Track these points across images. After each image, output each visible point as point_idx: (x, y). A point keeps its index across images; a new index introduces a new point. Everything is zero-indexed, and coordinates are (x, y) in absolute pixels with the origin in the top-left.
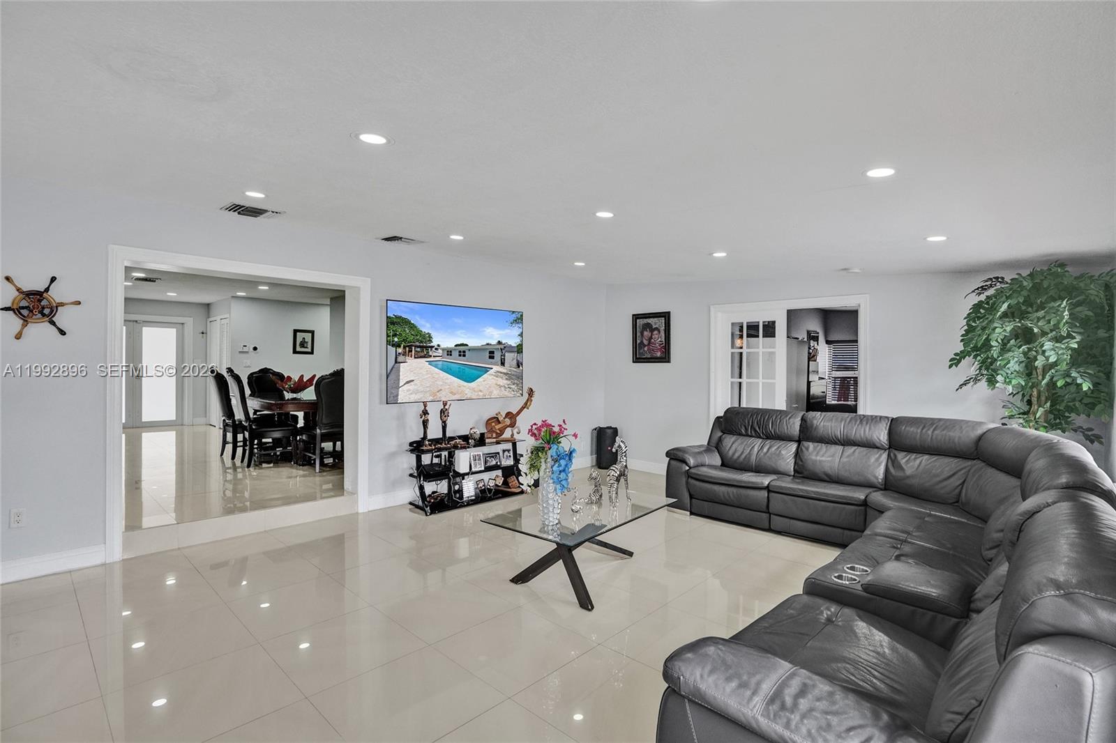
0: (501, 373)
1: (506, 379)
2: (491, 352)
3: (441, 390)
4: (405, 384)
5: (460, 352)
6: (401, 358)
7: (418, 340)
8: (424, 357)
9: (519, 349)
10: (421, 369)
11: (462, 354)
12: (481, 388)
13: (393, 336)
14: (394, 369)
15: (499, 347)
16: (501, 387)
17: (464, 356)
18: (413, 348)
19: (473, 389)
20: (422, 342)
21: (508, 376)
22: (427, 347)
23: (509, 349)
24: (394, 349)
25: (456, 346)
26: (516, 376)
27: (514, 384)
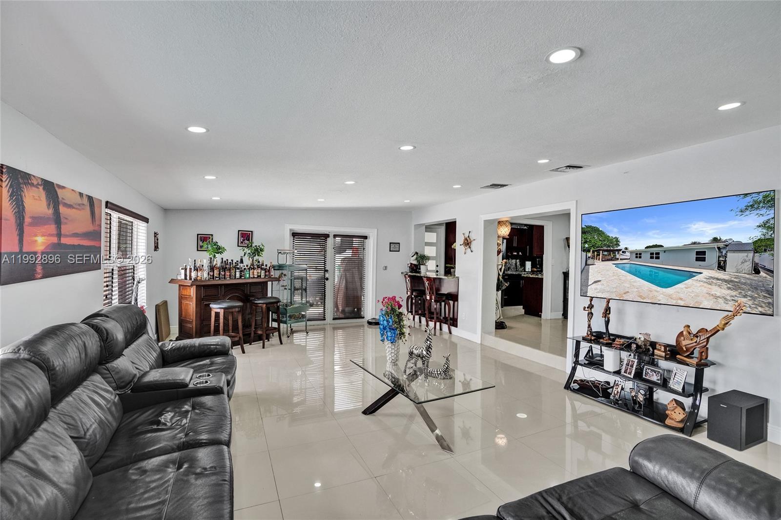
0: (718, 279)
1: (729, 288)
2: (698, 253)
3: (628, 292)
4: (593, 284)
5: (652, 254)
6: (590, 261)
7: (605, 245)
8: (611, 260)
9: (763, 246)
10: (608, 270)
11: (655, 256)
12: (682, 296)
13: (584, 243)
14: (584, 270)
15: (715, 245)
16: (716, 297)
17: (658, 258)
18: (601, 252)
19: (670, 296)
20: (609, 246)
21: (734, 285)
22: (614, 251)
23: (739, 247)
24: (585, 253)
25: (647, 247)
26: (751, 285)
27: (745, 296)
